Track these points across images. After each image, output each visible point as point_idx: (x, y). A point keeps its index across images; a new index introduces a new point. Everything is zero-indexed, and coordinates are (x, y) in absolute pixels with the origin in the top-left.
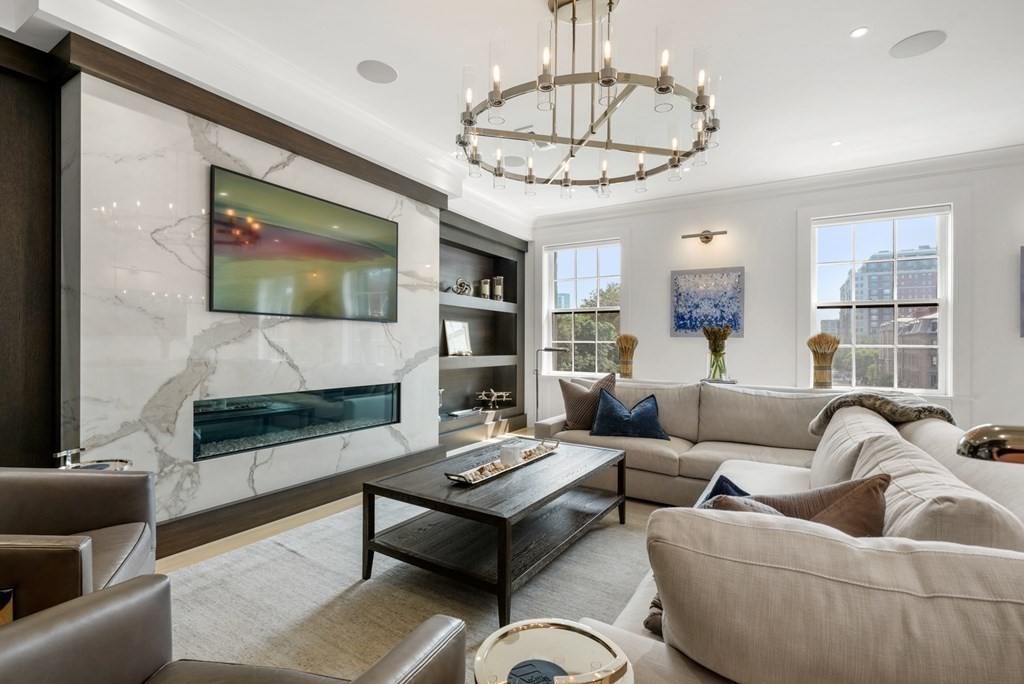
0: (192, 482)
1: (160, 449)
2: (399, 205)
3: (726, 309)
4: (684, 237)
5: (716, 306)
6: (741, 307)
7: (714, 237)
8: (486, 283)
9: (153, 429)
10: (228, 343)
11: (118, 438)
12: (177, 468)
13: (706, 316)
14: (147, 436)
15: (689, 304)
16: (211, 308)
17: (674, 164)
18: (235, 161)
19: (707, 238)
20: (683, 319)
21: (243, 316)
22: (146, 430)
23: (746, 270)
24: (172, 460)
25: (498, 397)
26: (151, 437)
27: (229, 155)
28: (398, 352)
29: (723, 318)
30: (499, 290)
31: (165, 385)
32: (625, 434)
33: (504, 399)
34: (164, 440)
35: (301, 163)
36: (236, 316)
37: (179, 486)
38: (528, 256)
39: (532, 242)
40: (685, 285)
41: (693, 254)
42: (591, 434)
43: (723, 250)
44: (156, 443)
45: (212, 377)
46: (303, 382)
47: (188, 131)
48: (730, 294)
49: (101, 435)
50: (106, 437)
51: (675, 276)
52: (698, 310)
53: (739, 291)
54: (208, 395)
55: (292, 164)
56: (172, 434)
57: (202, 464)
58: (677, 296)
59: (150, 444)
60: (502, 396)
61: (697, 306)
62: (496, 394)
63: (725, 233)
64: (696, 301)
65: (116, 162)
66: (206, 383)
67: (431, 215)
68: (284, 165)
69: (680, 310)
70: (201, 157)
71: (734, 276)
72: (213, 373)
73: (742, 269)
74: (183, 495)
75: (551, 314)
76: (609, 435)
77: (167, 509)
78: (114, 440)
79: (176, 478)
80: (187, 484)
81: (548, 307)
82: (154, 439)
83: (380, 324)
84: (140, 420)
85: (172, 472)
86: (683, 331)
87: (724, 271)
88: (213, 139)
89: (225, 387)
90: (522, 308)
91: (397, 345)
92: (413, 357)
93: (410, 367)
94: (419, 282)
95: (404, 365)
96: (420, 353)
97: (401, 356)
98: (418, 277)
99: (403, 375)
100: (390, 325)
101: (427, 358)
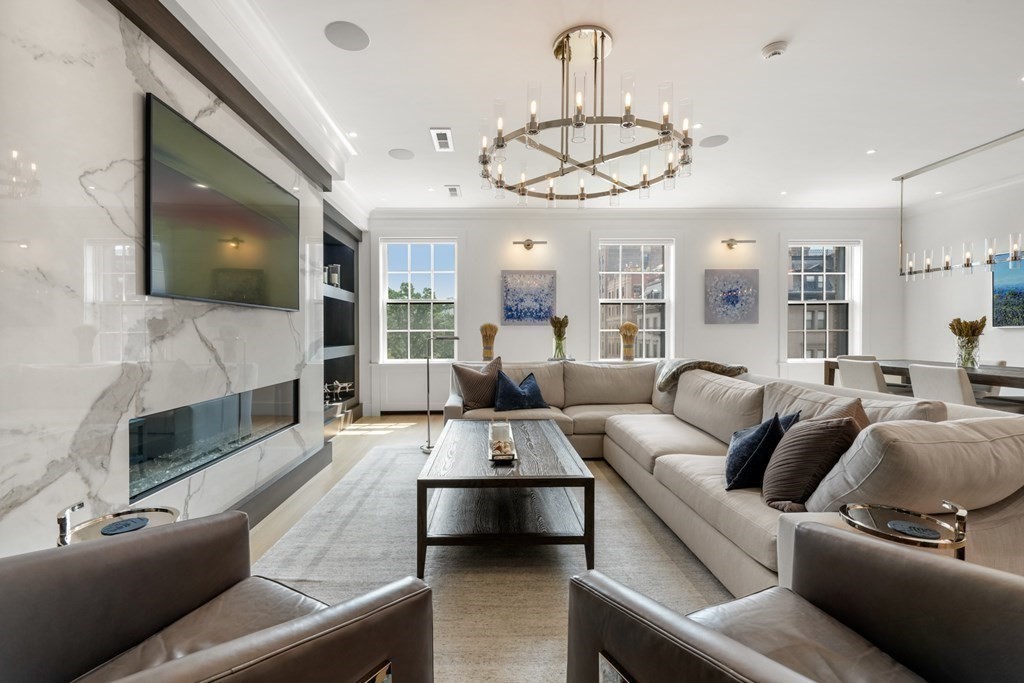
1: (93, 495)
3: (543, 303)
4: (515, 243)
5: (536, 300)
6: (554, 302)
7: (535, 245)
9: (84, 464)
10: (163, 337)
11: (43, 488)
13: (529, 309)
14: (78, 477)
15: (516, 298)
16: (147, 290)
17: (615, 192)
18: (167, 93)
19: (528, 245)
20: (511, 310)
22: (78, 469)
23: (558, 273)
25: (342, 388)
26: (83, 478)
27: (161, 84)
28: (298, 344)
29: (541, 310)
30: (336, 278)
31: (98, 400)
32: (522, 407)
33: (348, 390)
34: (98, 477)
38: (362, 246)
39: (367, 232)
40: (513, 283)
41: (517, 257)
42: (496, 411)
43: (540, 257)
44: (90, 486)
45: (147, 385)
46: (229, 384)
47: (119, 37)
48: (546, 291)
49: (21, 486)
50: (28, 489)
51: (505, 274)
52: (523, 304)
53: (553, 288)
54: (144, 410)
55: (218, 111)
56: (106, 470)
58: (506, 291)
59: (82, 488)
60: (345, 388)
61: (522, 300)
62: (341, 386)
63: (545, 243)
64: (521, 296)
65: (35, 58)
66: (142, 394)
67: (318, 195)
68: (211, 110)
69: (509, 303)
70: (134, 78)
71: (549, 277)
72: (149, 379)
73: (554, 272)
75: (385, 304)
76: (510, 410)
78: (38, 491)
81: (384, 298)
82: (87, 481)
83: (285, 313)
84: (70, 456)
86: (511, 321)
87: (542, 273)
88: (145, 58)
90: (357, 298)
91: (297, 337)
92: (308, 349)
93: (305, 360)
94: (311, 267)
95: (302, 359)
96: (312, 345)
97: (300, 349)
98: (310, 262)
99: (301, 370)
100: (292, 315)
101: (316, 352)
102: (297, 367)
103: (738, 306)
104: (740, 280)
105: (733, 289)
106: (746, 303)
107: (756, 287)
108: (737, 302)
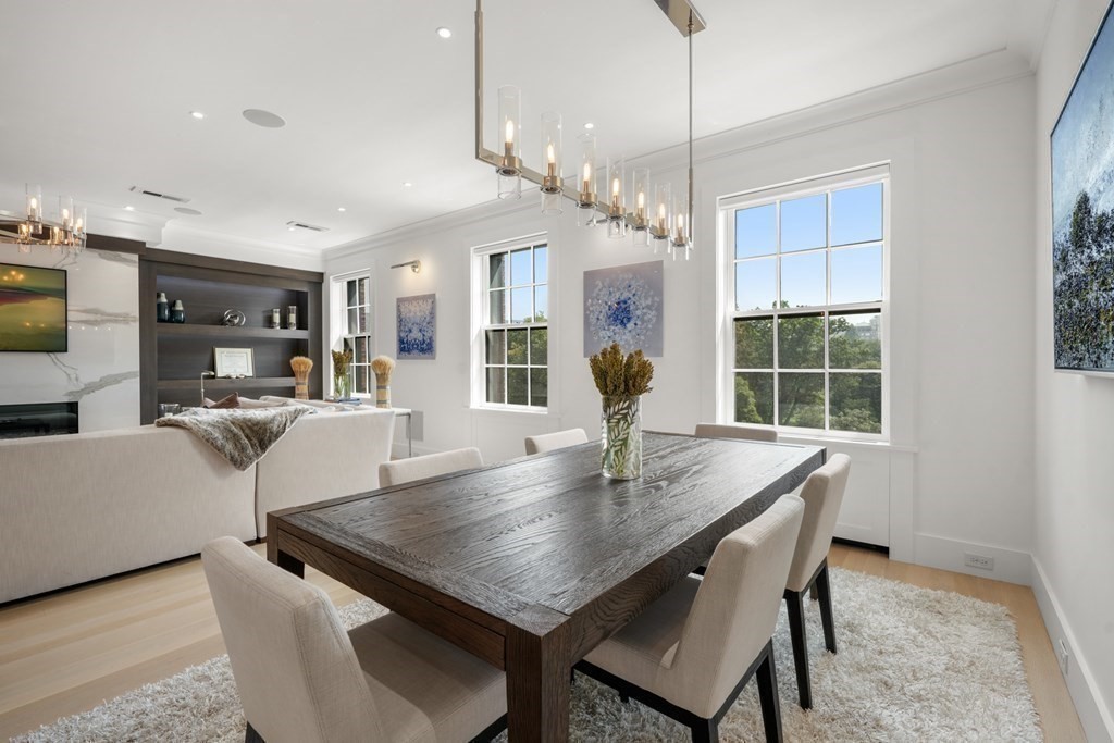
3: (426, 333)
4: (393, 267)
5: (420, 330)
6: (434, 331)
8: (277, 312)
13: (415, 340)
15: (407, 328)
19: (415, 267)
20: (403, 342)
23: (437, 296)
28: (73, 377)
29: (424, 341)
30: (293, 318)
38: (324, 286)
39: (325, 273)
40: (405, 311)
48: (428, 319)
51: (399, 302)
52: (411, 334)
53: (433, 314)
58: (400, 321)
61: (411, 331)
64: (410, 325)
67: (123, 260)
69: (402, 335)
71: (430, 302)
73: (434, 296)
83: (44, 354)
86: (403, 354)
87: (425, 298)
91: (70, 371)
92: (98, 380)
93: (90, 388)
94: (105, 318)
95: (83, 387)
96: (109, 377)
97: (77, 379)
98: (103, 314)
99: (81, 396)
100: (59, 355)
101: (119, 382)
102: (71, 393)
103: (630, 325)
104: (633, 282)
105: (622, 298)
106: (643, 321)
107: (660, 293)
108: (629, 319)
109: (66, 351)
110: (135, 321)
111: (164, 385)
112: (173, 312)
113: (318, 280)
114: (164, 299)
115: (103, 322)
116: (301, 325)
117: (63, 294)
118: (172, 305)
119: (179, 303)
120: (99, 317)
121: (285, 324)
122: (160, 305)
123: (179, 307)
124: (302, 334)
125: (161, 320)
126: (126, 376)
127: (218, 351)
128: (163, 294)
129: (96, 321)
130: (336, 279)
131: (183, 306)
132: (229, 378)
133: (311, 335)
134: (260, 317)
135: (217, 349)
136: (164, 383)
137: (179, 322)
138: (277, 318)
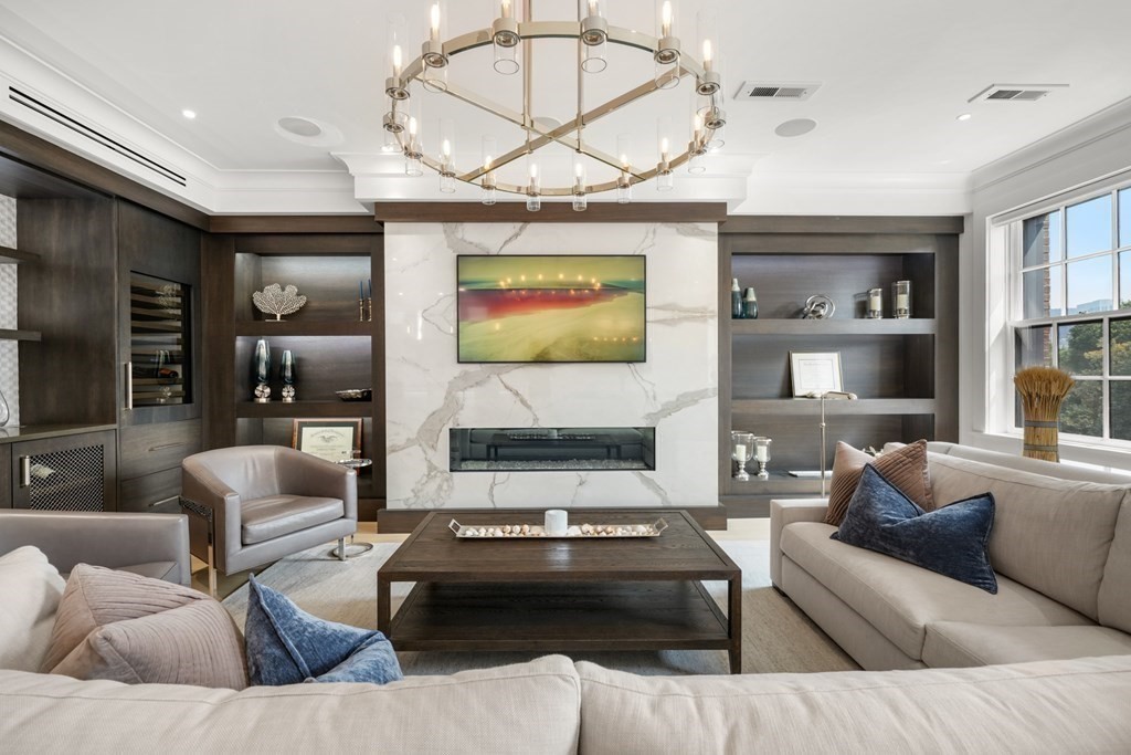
0: (449, 486)
1: (428, 459)
2: (651, 235)
8: (876, 294)
9: (424, 445)
10: (472, 387)
11: (405, 448)
12: (439, 474)
14: (420, 449)
16: (459, 362)
18: (476, 246)
21: (483, 365)
22: (420, 445)
24: (436, 468)
26: (423, 451)
27: (471, 243)
28: (651, 394)
30: (903, 301)
31: (431, 416)
34: (431, 453)
35: (534, 228)
36: (478, 365)
37: (440, 487)
38: (964, 239)
39: (971, 214)
44: (426, 454)
45: (461, 412)
46: (536, 420)
47: (443, 236)
49: (396, 445)
50: (400, 446)
54: (458, 425)
55: (524, 233)
56: (435, 449)
57: (456, 475)
59: (423, 456)
66: (457, 417)
67: (703, 234)
68: (517, 235)
70: (451, 251)
72: (462, 408)
74: (442, 494)
75: (1012, 330)
77: (433, 501)
79: (438, 481)
80: (445, 487)
81: (1005, 319)
82: (425, 452)
83: (625, 365)
84: (416, 438)
85: (435, 476)
88: (459, 235)
89: (469, 420)
90: (952, 326)
91: (648, 387)
92: (674, 399)
93: (668, 410)
94: (683, 314)
95: (660, 408)
96: (685, 395)
97: (655, 398)
98: (681, 310)
99: (658, 419)
100: (638, 365)
101: (696, 402)
102: (649, 416)
109: (645, 361)
110: (712, 317)
111: (741, 407)
112: (746, 305)
113: (951, 231)
114: (736, 288)
115: (680, 320)
116: (918, 310)
117: (641, 287)
118: (745, 294)
119: (751, 290)
120: (676, 315)
121: (889, 311)
122: (734, 294)
123: (752, 297)
124: (921, 326)
125: (735, 316)
126: (702, 394)
127: (796, 357)
128: (736, 280)
129: (673, 320)
130: (999, 219)
131: (757, 296)
132: (812, 397)
133: (940, 326)
134: (849, 305)
135: (794, 355)
136: (738, 403)
137: (752, 317)
138: (877, 303)
